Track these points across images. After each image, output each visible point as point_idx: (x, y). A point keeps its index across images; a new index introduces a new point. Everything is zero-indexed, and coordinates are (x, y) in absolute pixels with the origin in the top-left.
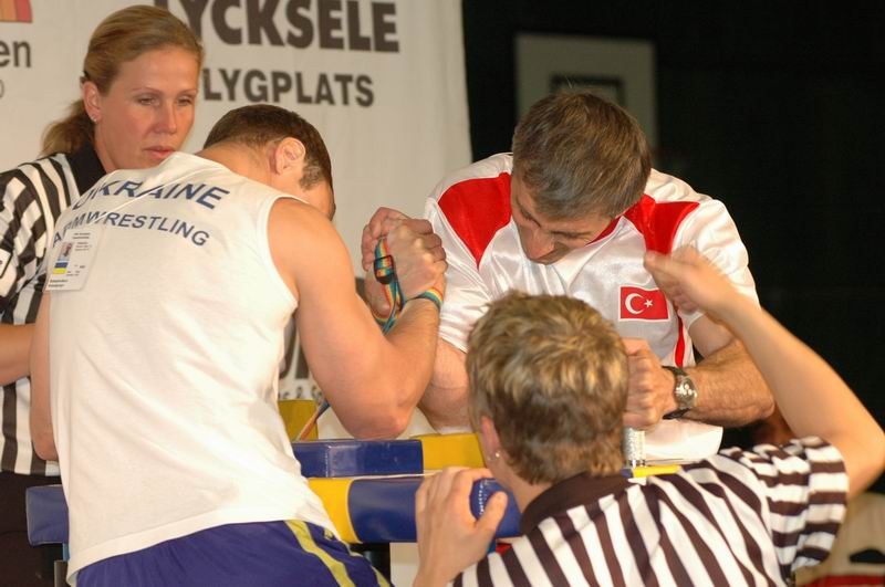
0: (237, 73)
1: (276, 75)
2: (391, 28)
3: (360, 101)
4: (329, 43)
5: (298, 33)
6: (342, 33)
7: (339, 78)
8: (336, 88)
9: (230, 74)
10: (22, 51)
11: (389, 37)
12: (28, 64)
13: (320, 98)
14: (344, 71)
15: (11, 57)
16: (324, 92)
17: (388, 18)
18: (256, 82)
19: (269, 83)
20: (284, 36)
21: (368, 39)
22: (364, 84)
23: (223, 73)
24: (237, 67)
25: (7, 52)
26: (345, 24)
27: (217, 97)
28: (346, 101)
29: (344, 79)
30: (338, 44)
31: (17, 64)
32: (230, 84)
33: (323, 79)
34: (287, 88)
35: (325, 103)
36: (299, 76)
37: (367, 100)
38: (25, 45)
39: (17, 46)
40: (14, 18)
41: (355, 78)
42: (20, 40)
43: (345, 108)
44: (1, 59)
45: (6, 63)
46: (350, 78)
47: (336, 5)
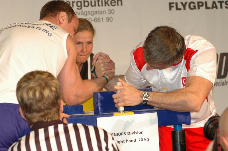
0: (186, 3)
1: (198, 3)
3: (226, 7)
7: (219, 2)
8: (218, 5)
9: (184, 3)
10: (120, 2)
12: (122, 5)
13: (213, 7)
15: (116, 4)
16: (214, 5)
18: (192, 5)
19: (196, 5)
22: (227, 3)
23: (182, 3)
24: (186, 1)
25: (115, 2)
27: (180, 9)
28: (221, 7)
29: (221, 2)
31: (118, 5)
32: (184, 6)
33: (214, 2)
34: (202, 5)
35: (215, 9)
36: (206, 2)
38: (121, 0)
39: (118, 1)
41: (225, 1)
44: (113, 4)
45: (115, 5)
46: (223, 2)
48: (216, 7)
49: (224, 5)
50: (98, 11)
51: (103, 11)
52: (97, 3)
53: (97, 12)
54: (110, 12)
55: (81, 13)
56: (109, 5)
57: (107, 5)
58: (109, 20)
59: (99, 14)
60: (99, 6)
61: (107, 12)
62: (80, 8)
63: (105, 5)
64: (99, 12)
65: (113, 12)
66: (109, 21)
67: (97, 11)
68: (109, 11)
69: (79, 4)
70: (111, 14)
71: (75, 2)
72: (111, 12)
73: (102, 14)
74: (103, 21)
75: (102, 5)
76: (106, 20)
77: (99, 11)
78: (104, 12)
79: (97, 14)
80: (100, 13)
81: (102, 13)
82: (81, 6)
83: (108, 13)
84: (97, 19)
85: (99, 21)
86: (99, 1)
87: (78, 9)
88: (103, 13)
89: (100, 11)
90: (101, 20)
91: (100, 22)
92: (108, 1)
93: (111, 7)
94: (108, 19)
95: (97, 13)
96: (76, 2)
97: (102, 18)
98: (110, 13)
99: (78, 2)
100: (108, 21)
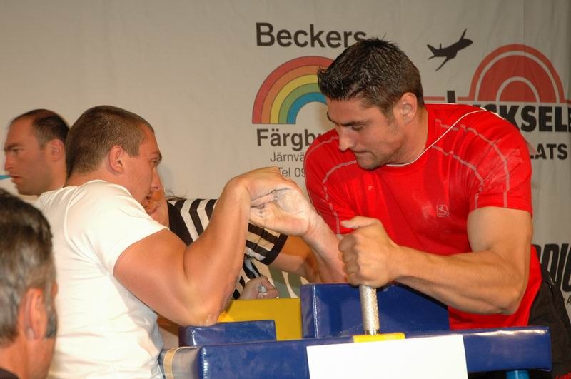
3: (559, 157)
4: (544, 128)
5: (527, 124)
6: (552, 124)
7: (548, 146)
8: (547, 151)
14: (552, 142)
20: (520, 126)
21: (566, 126)
26: (553, 119)
28: (552, 157)
29: (551, 147)
30: (550, 129)
33: (540, 147)
35: (541, 158)
43: (552, 160)
46: (555, 146)
47: (549, 109)
48: (544, 156)
49: (556, 151)
55: (299, 158)
62: (298, 147)
69: (297, 140)
71: (288, 135)
82: (301, 143)
87: (294, 149)
96: (291, 135)
99: (294, 135)
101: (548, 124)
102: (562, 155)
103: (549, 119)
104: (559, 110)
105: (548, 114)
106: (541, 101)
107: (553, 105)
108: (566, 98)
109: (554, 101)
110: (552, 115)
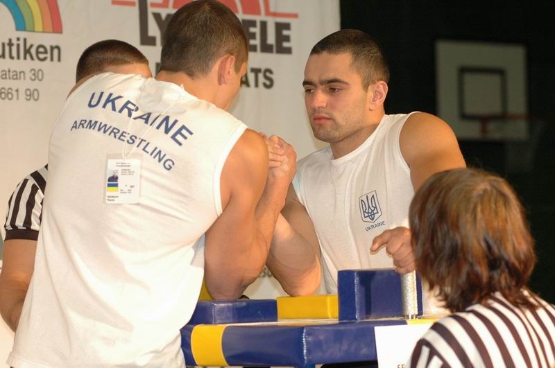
2: (287, 39)
3: (265, 85)
6: (256, 42)
7: (253, 70)
8: (251, 77)
10: (56, 51)
11: (285, 45)
12: (59, 60)
14: (256, 66)
15: (48, 55)
16: (244, 80)
17: (285, 32)
21: (272, 46)
22: (268, 74)
25: (46, 52)
26: (258, 36)
28: (257, 85)
29: (256, 71)
30: (254, 49)
31: (52, 59)
35: (244, 87)
37: (270, 85)
38: (58, 47)
39: (52, 48)
40: (51, 30)
41: (263, 69)
42: (54, 45)
43: (256, 89)
44: (42, 56)
45: (45, 59)
46: (260, 70)
47: (253, 24)
48: (247, 84)
50: (9, 71)
51: (20, 73)
52: (7, 48)
53: (5, 74)
54: (34, 75)
56: (32, 58)
57: (28, 56)
58: (31, 95)
59: (10, 78)
60: (12, 57)
61: (29, 75)
63: (25, 58)
64: (11, 74)
65: (40, 77)
66: (32, 100)
67: (7, 70)
68: (33, 72)
70: (37, 81)
72: (37, 75)
73: (17, 79)
74: (18, 98)
75: (18, 58)
76: (25, 96)
77: (12, 70)
78: (22, 74)
79: (6, 78)
80: (14, 75)
81: (17, 76)
83: (31, 79)
84: (6, 92)
85: (10, 96)
86: (13, 45)
88: (20, 78)
89: (14, 71)
90: (15, 93)
91: (11, 99)
92: (31, 46)
93: (37, 64)
94: (28, 93)
95: (8, 76)
97: (17, 91)
98: (33, 77)
100: (28, 98)
101: (252, 42)
102: (268, 83)
103: (253, 36)
104: (264, 25)
105: (252, 30)
106: (245, 12)
107: (258, 19)
108: (272, 9)
109: (258, 13)
110: (256, 30)
